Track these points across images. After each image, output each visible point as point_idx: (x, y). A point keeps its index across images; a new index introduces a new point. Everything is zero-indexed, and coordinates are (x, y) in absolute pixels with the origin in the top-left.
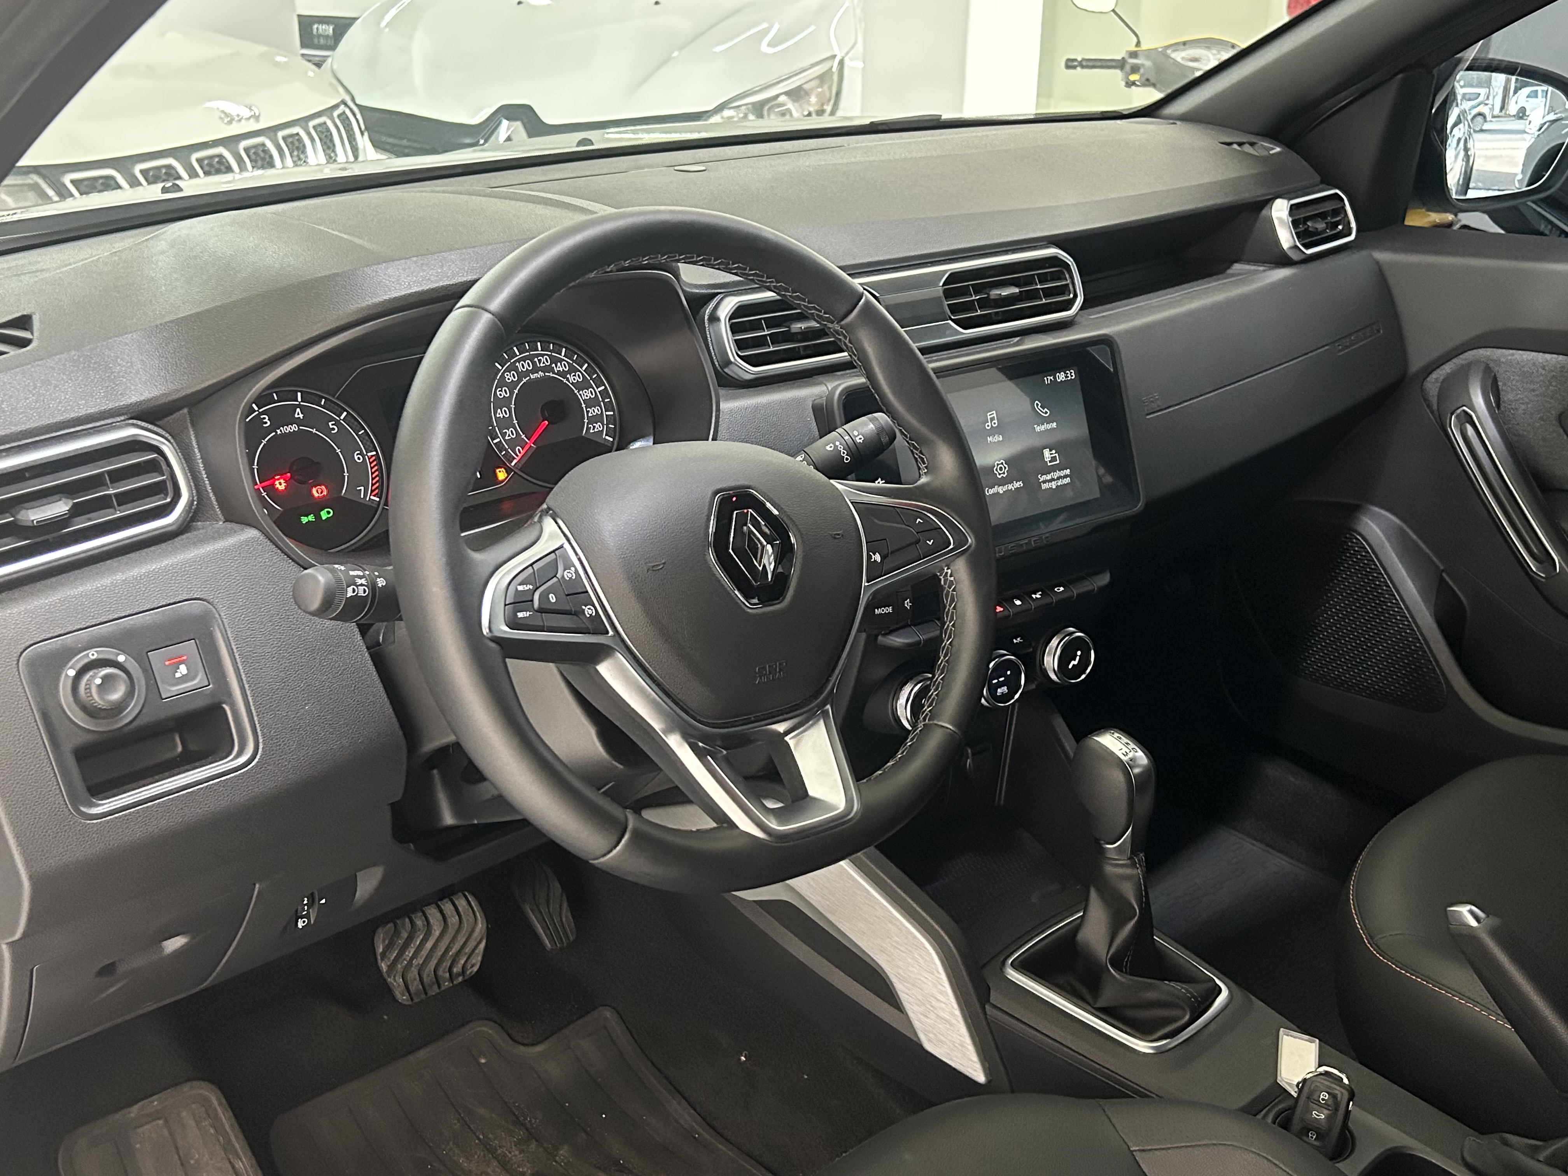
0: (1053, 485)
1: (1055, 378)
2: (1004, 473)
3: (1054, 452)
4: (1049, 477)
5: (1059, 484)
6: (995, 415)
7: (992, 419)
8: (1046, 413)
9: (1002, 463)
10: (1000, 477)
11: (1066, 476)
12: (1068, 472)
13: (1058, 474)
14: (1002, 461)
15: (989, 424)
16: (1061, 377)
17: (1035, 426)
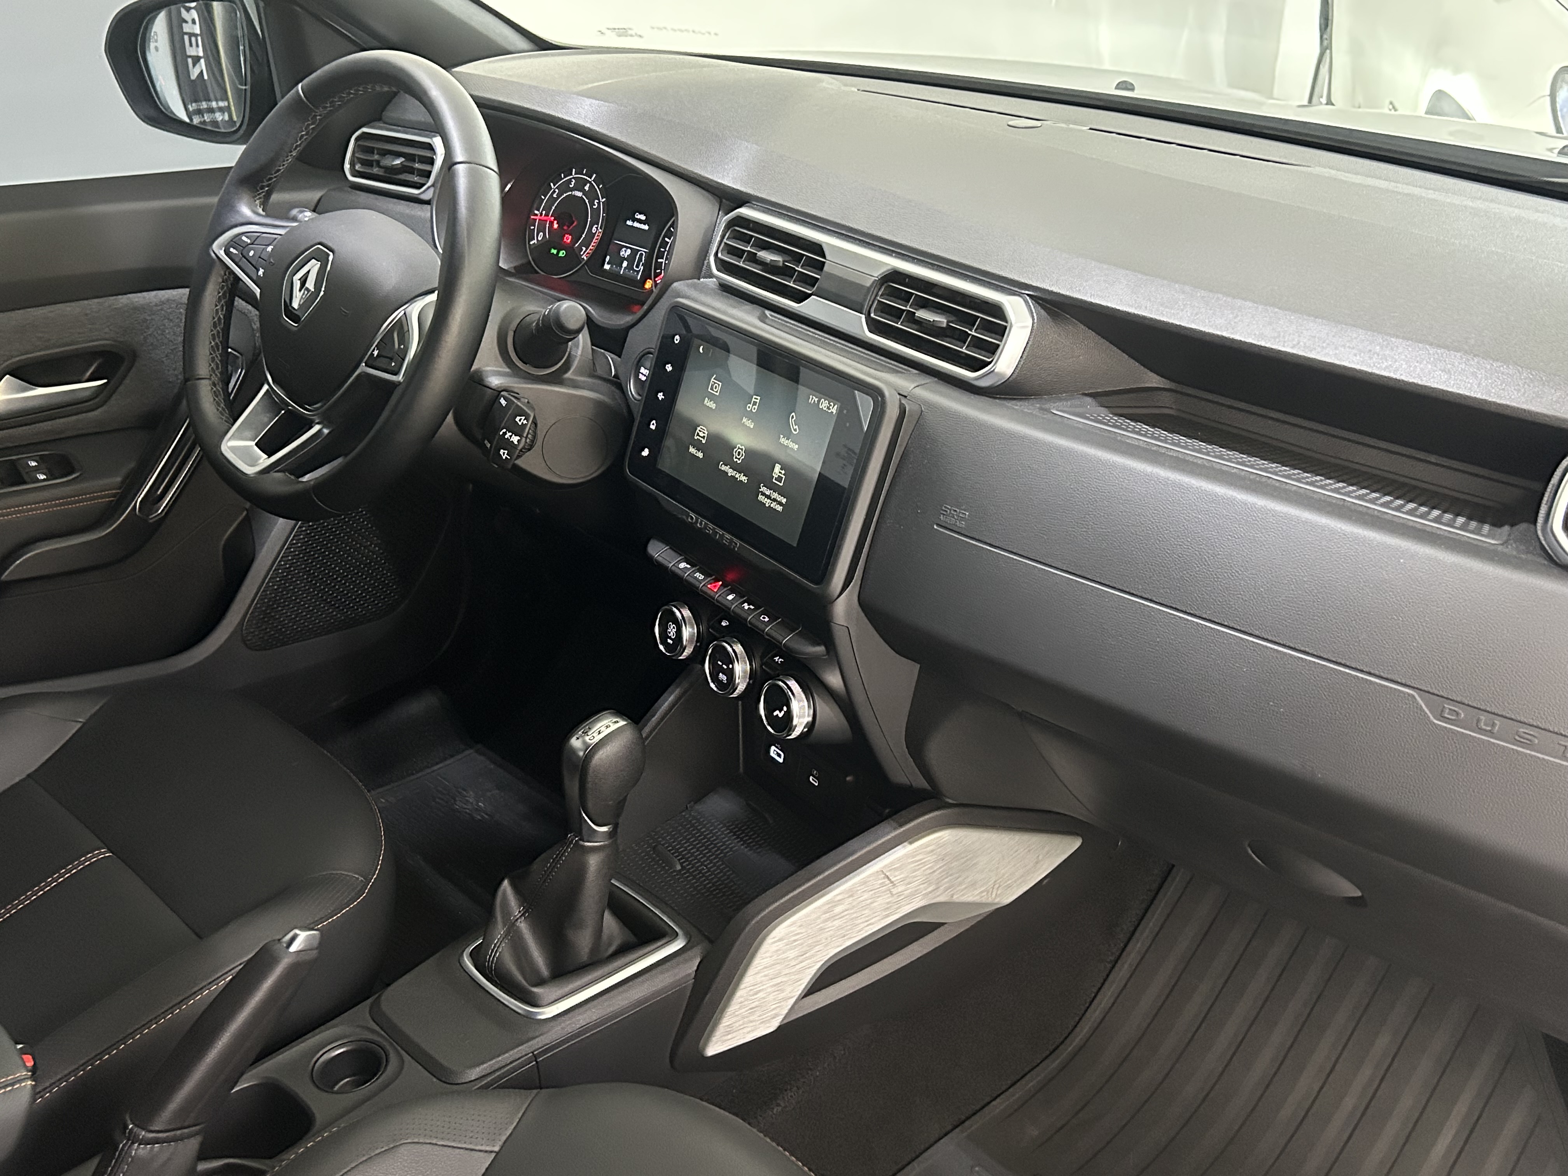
0: (767, 502)
1: (819, 401)
2: (739, 459)
3: (783, 472)
4: (768, 492)
5: (772, 506)
6: (758, 401)
7: (755, 403)
8: (795, 430)
9: (742, 449)
10: (735, 460)
11: (780, 503)
12: (784, 501)
13: (775, 495)
14: (743, 447)
15: (751, 406)
16: (824, 404)
17: (782, 436)
